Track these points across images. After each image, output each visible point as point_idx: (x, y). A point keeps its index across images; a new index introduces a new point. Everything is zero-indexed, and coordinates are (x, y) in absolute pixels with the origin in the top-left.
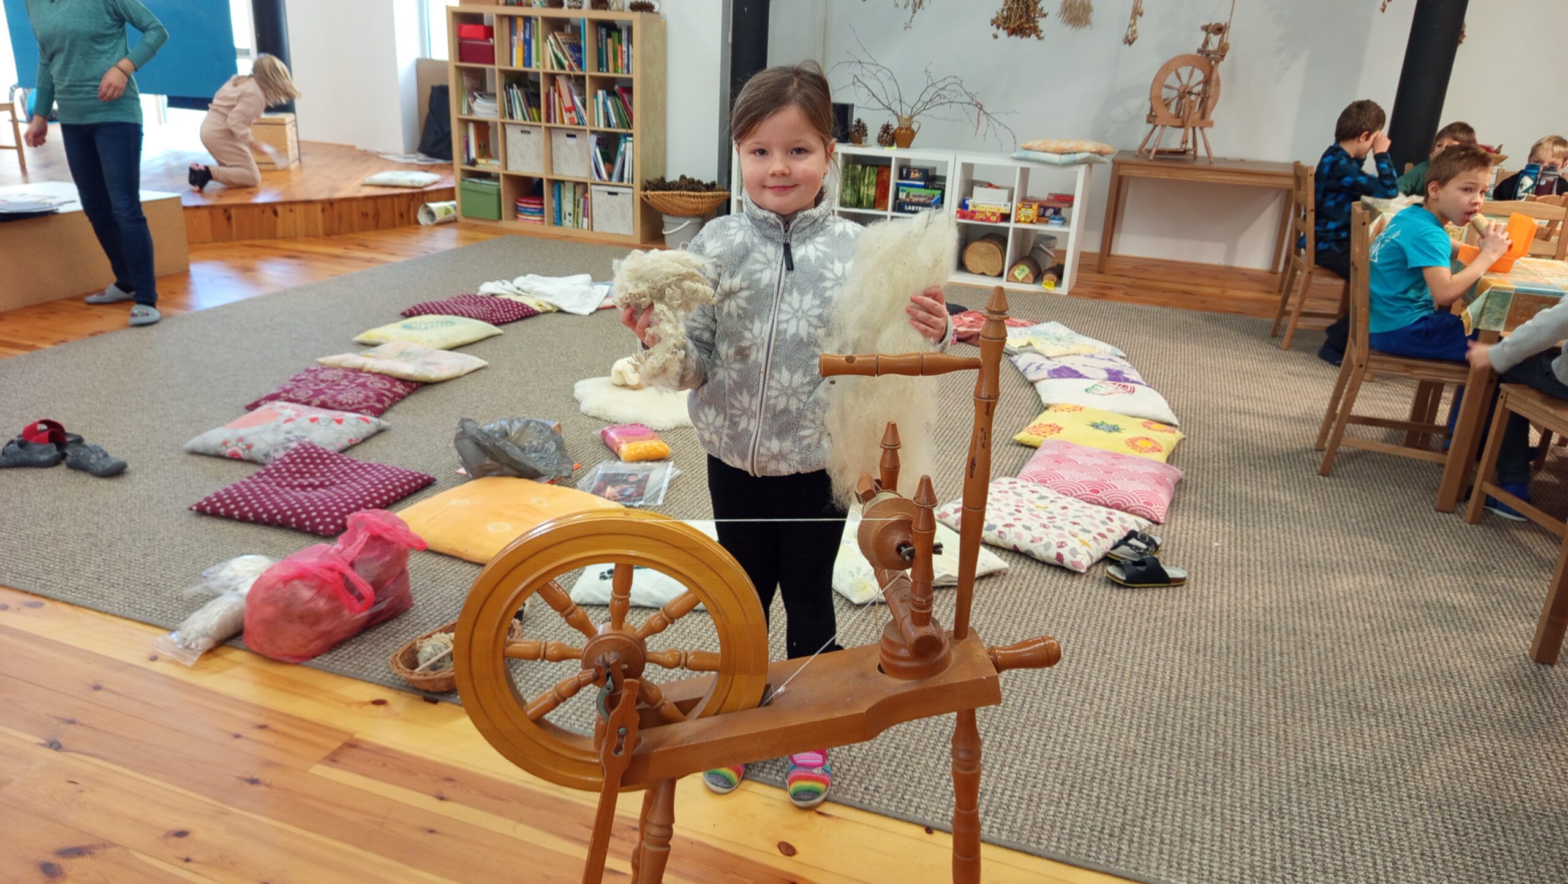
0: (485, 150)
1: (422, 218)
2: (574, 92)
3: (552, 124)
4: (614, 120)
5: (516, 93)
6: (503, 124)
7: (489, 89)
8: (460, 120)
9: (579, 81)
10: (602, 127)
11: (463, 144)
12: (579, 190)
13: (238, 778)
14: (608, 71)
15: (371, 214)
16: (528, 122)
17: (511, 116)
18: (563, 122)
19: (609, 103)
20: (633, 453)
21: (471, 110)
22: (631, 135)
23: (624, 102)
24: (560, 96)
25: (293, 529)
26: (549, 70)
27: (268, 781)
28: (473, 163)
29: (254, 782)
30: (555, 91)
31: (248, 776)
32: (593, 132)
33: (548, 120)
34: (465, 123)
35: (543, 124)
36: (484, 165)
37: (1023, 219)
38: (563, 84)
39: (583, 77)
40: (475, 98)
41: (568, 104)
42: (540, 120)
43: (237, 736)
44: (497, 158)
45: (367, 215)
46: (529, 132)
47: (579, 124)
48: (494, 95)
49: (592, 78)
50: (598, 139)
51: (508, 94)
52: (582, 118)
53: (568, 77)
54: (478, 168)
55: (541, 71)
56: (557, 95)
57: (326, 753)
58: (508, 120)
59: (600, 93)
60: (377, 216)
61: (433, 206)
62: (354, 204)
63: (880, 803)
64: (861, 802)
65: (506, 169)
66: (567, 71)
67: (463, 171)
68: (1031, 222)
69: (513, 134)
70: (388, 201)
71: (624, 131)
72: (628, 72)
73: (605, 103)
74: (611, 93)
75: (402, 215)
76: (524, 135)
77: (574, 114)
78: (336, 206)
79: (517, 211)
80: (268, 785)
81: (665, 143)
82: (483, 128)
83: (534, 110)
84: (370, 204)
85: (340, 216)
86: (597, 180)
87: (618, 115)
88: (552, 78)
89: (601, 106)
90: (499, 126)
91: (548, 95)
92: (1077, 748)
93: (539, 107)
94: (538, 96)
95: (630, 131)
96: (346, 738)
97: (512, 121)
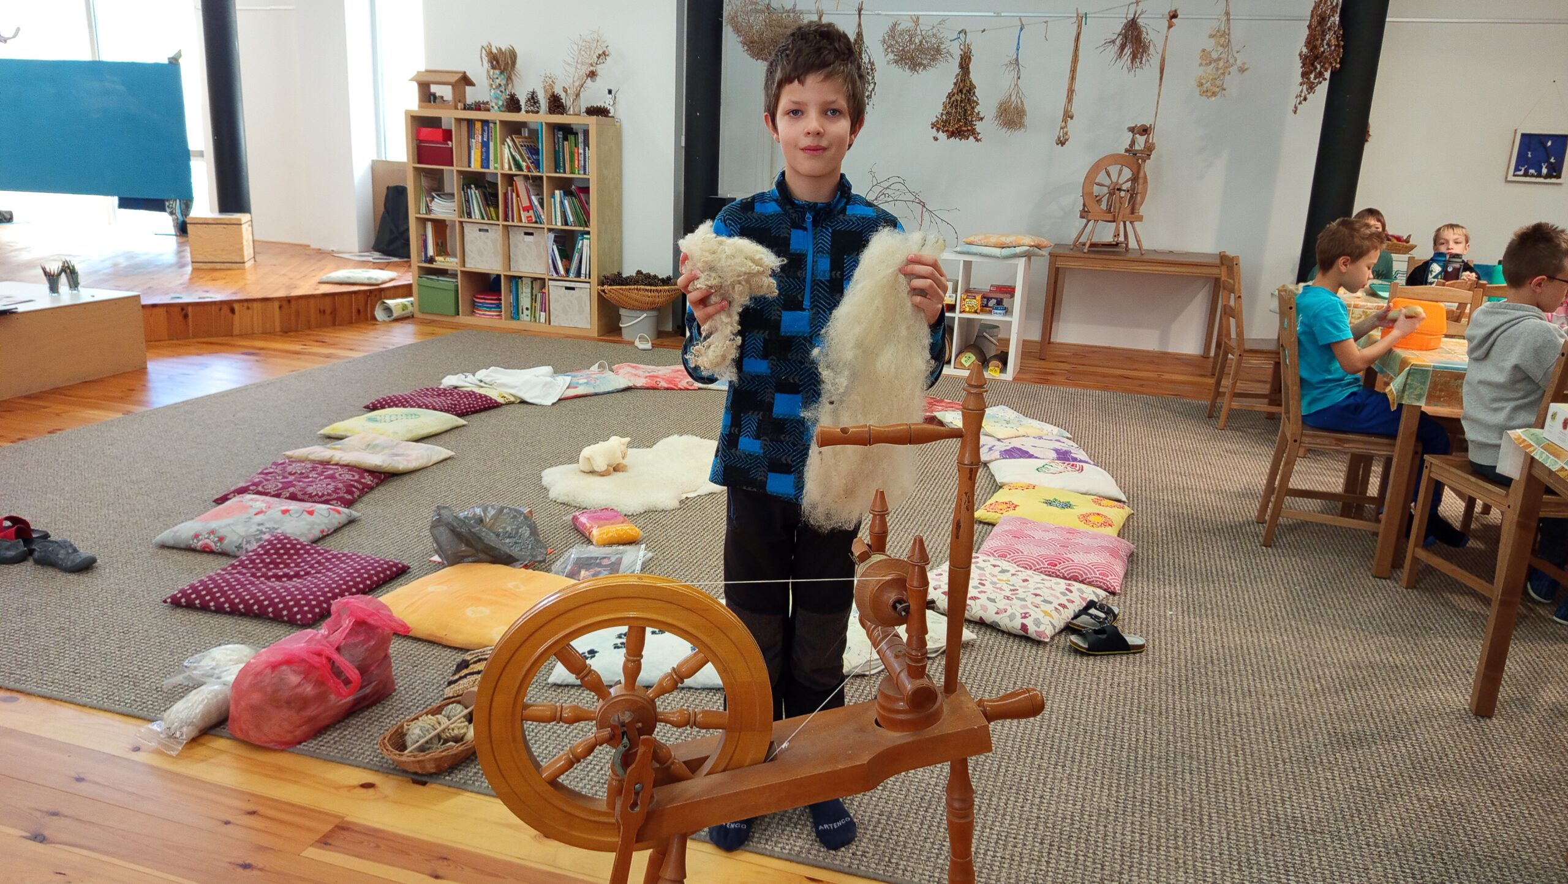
0: (442, 248)
1: (379, 314)
2: (531, 192)
3: (510, 223)
4: (571, 218)
5: (474, 193)
6: (461, 223)
7: (447, 189)
8: (417, 218)
9: (537, 181)
10: (559, 225)
11: (421, 242)
12: (537, 285)
13: (230, 863)
14: (565, 172)
15: (328, 311)
16: (486, 221)
17: (469, 215)
18: (521, 221)
19: (566, 202)
20: (605, 537)
21: (429, 210)
22: (588, 233)
23: (581, 201)
24: (518, 196)
25: (270, 619)
26: (506, 171)
27: (261, 866)
28: (431, 260)
29: (246, 866)
30: (512, 191)
31: (241, 862)
32: (550, 230)
33: (506, 219)
34: (423, 221)
35: (501, 222)
36: (441, 262)
37: (967, 309)
38: (520, 184)
39: (541, 178)
40: (433, 198)
41: (526, 203)
42: (498, 220)
43: (227, 823)
44: (455, 256)
45: (324, 311)
46: (487, 231)
47: (536, 222)
48: (453, 195)
49: (548, 177)
50: (555, 237)
51: (466, 193)
52: (539, 217)
53: (526, 177)
54: (434, 266)
55: (499, 172)
56: (514, 195)
57: (318, 837)
58: (466, 219)
59: (557, 192)
60: (334, 313)
61: (391, 302)
62: (312, 301)
63: (868, 867)
64: (850, 866)
65: (464, 266)
66: (525, 172)
67: (420, 267)
68: (976, 312)
69: (471, 232)
70: (346, 297)
71: (582, 229)
72: (585, 173)
73: (562, 203)
74: (568, 193)
75: (359, 312)
76: (482, 233)
77: (531, 212)
78: (293, 302)
79: (473, 308)
80: (261, 870)
81: (621, 239)
82: (440, 226)
83: (492, 209)
84: (328, 300)
85: (298, 314)
86: (555, 276)
87: (576, 214)
88: (510, 179)
89: (558, 205)
90: (457, 224)
91: (505, 195)
92: (1053, 808)
93: (497, 207)
94: (496, 196)
95: (586, 229)
96: (337, 821)
97: (470, 220)
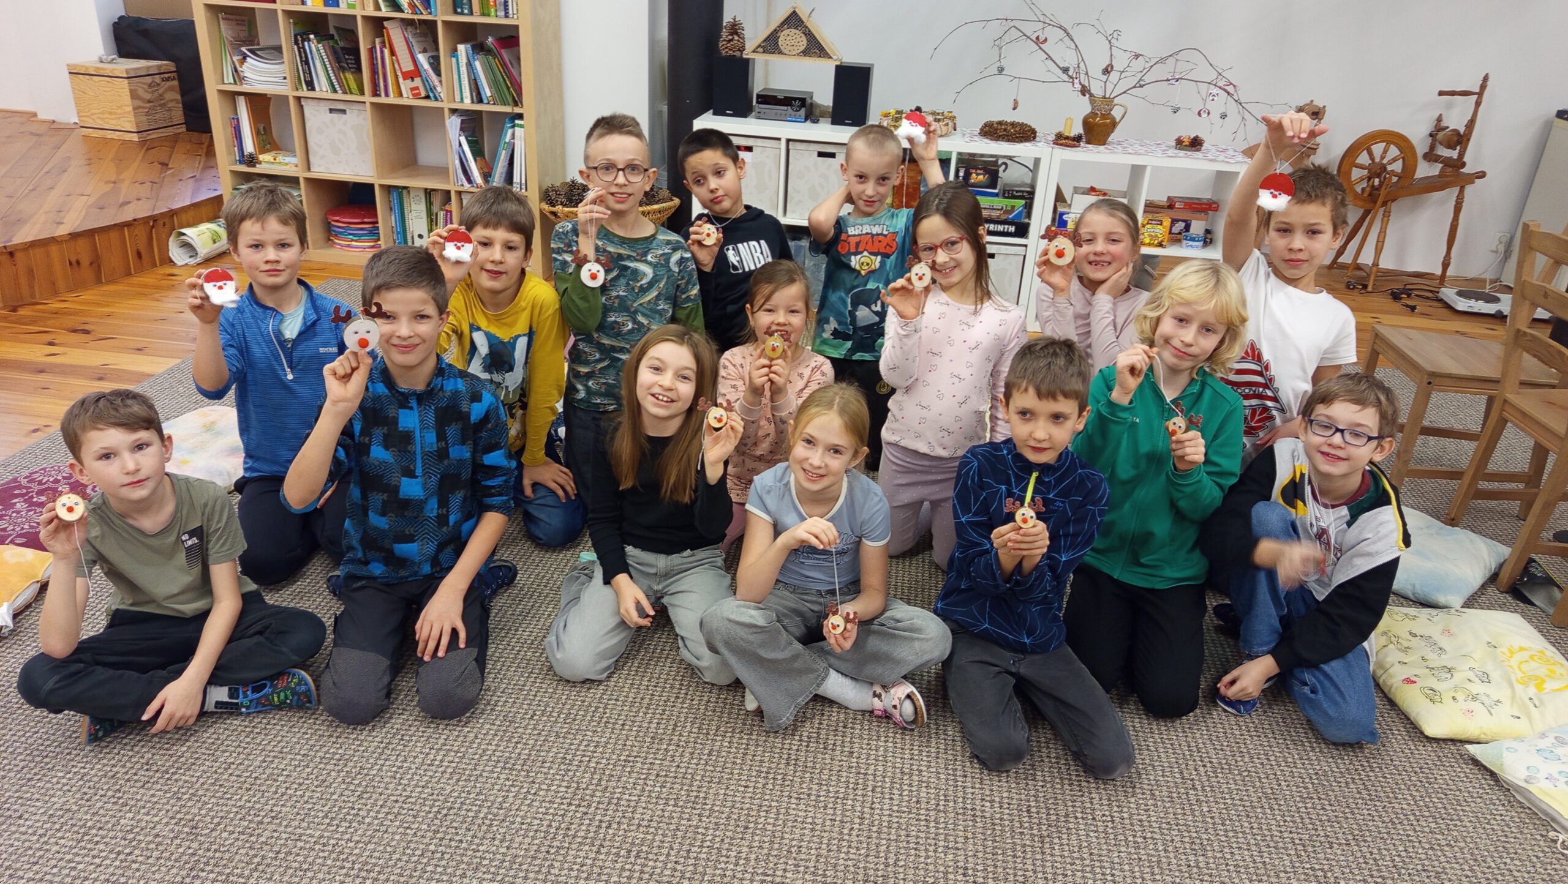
0: (267, 140)
1: (177, 255)
2: (416, 49)
3: (382, 100)
4: (487, 92)
5: (315, 48)
6: (298, 99)
7: (264, 40)
8: (222, 92)
9: (426, 30)
10: (467, 104)
11: (230, 130)
12: (437, 201)
14: (471, 13)
15: (85, 261)
16: (340, 96)
17: (310, 85)
18: (401, 95)
19: (478, 64)
21: (238, 77)
22: (520, 116)
23: (504, 64)
24: (393, 53)
26: (371, 12)
28: (251, 161)
30: (383, 44)
32: (454, 111)
33: (375, 93)
34: (232, 96)
35: (368, 98)
36: (269, 163)
38: (396, 34)
39: (433, 24)
40: (245, 57)
41: (408, 66)
42: (362, 93)
44: (293, 153)
45: (78, 263)
46: (344, 111)
47: (427, 97)
48: (278, 49)
49: (445, 23)
50: (463, 122)
51: (302, 51)
52: (433, 89)
53: (407, 23)
54: (258, 169)
55: (358, 12)
56: (386, 52)
58: (304, 92)
59: (461, 48)
60: (96, 263)
61: (192, 233)
62: (54, 249)
65: (309, 169)
66: (407, 15)
67: (235, 173)
68: (1160, 245)
69: (316, 116)
70: (114, 235)
71: (507, 109)
72: (506, 16)
73: (470, 65)
74: (479, 48)
75: (139, 255)
76: (335, 115)
77: (417, 81)
78: (19, 256)
79: (330, 234)
81: (562, 121)
82: (260, 104)
83: (350, 76)
84: (82, 244)
86: (467, 186)
87: (494, 84)
88: (377, 25)
89: (464, 69)
90: (292, 101)
91: (372, 51)
93: (359, 69)
94: (356, 52)
95: (517, 110)
97: (311, 94)
